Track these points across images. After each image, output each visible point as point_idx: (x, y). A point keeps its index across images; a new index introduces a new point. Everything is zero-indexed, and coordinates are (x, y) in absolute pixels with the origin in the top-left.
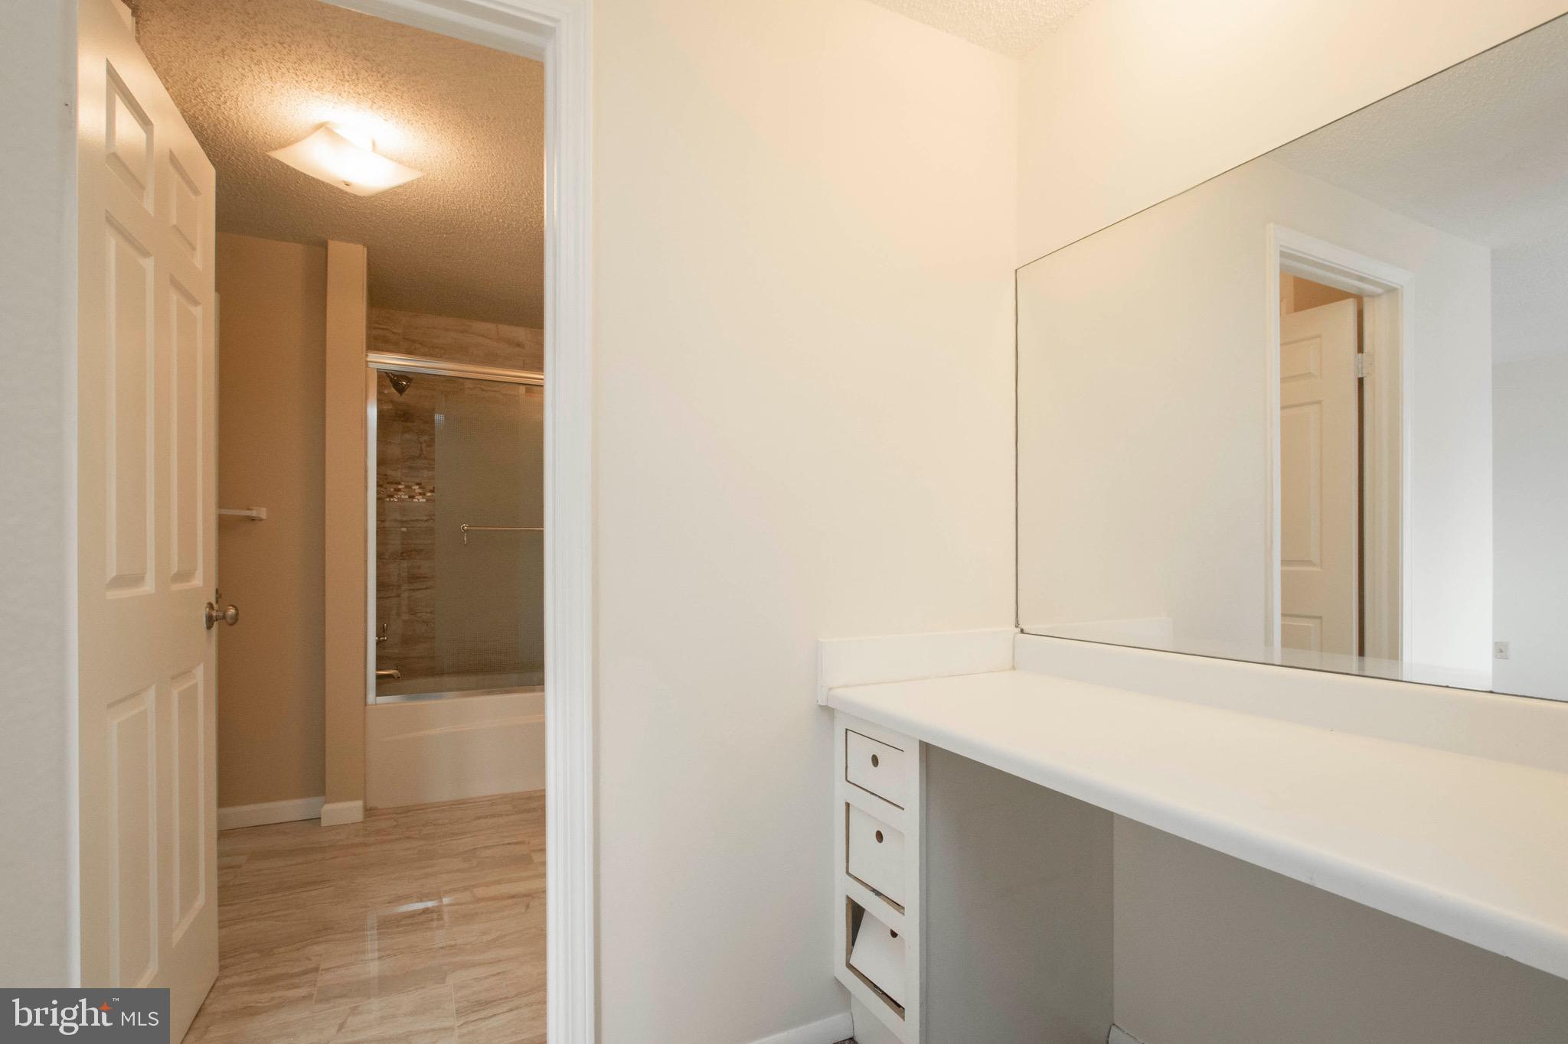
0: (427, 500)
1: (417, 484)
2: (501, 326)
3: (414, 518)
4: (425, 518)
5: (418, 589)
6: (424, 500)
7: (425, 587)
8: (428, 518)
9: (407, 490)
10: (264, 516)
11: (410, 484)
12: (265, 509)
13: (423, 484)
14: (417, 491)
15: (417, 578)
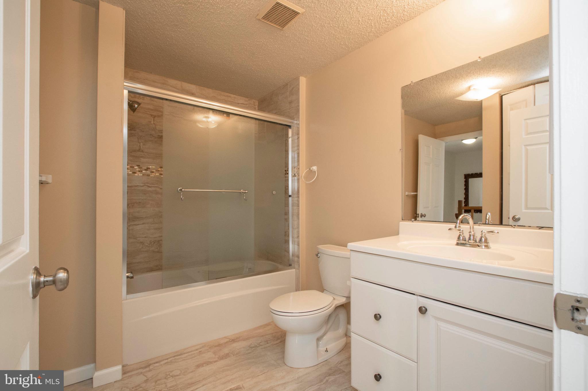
0: (143, 175)
1: (138, 166)
2: (183, 83)
3: (136, 185)
4: (142, 185)
5: (138, 224)
6: (142, 175)
7: (141, 223)
8: (144, 185)
9: (132, 169)
10: (50, 180)
11: (133, 165)
12: (51, 176)
13: (141, 166)
14: (137, 169)
15: (138, 218)
